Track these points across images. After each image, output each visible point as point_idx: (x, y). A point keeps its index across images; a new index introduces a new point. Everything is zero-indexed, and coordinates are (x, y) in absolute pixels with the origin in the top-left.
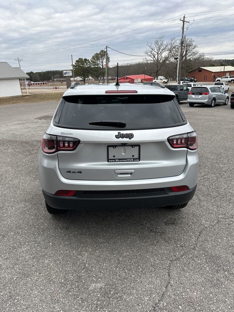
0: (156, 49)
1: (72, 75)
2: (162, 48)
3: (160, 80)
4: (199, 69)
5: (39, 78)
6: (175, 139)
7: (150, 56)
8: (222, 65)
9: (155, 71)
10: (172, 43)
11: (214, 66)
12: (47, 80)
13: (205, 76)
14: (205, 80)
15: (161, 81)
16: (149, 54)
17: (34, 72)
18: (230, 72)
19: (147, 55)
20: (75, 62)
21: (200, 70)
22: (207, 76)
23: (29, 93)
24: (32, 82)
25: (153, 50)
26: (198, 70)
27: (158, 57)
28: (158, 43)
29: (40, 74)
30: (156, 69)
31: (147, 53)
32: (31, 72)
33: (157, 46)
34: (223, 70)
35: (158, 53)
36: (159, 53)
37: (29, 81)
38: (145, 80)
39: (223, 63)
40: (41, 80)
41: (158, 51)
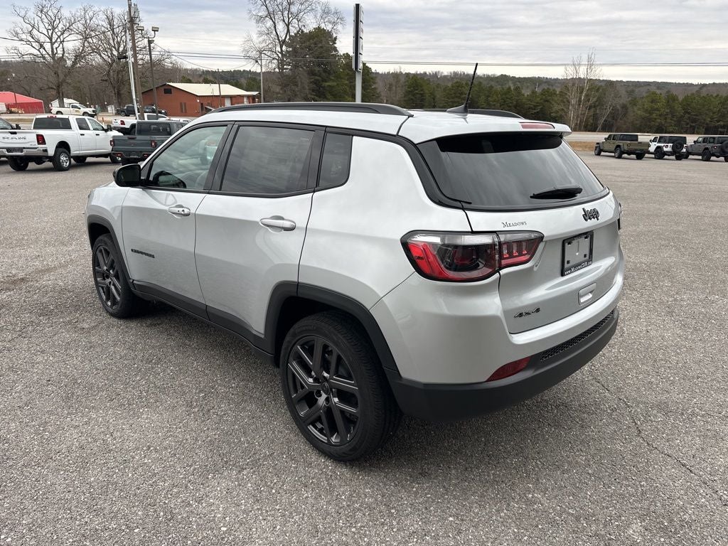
0: (41, 25)
2: (61, 26)
3: (71, 109)
4: (166, 87)
7: (28, 42)
8: (206, 81)
9: (50, 85)
10: (88, 17)
11: (189, 81)
13: (181, 104)
14: (182, 111)
15: (76, 111)
16: (24, 37)
18: (231, 97)
19: (15, 38)
21: (169, 90)
22: (185, 104)
25: (33, 27)
26: (163, 88)
27: (52, 49)
28: (45, 10)
30: (53, 79)
31: (17, 34)
33: (46, 20)
34: (217, 93)
35: (51, 39)
36: (55, 37)
38: (16, 105)
39: (210, 78)
41: (50, 32)
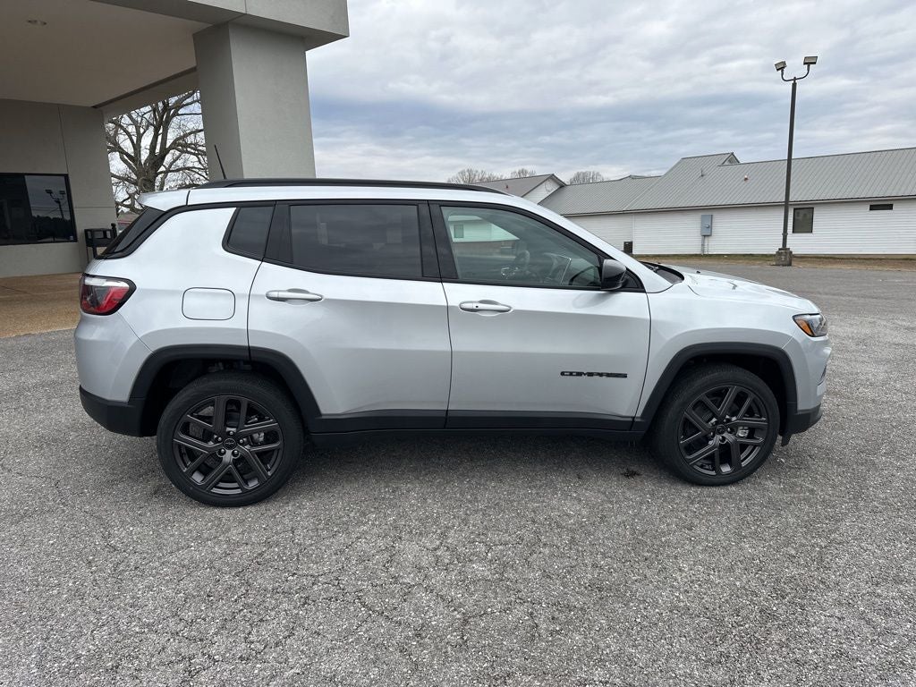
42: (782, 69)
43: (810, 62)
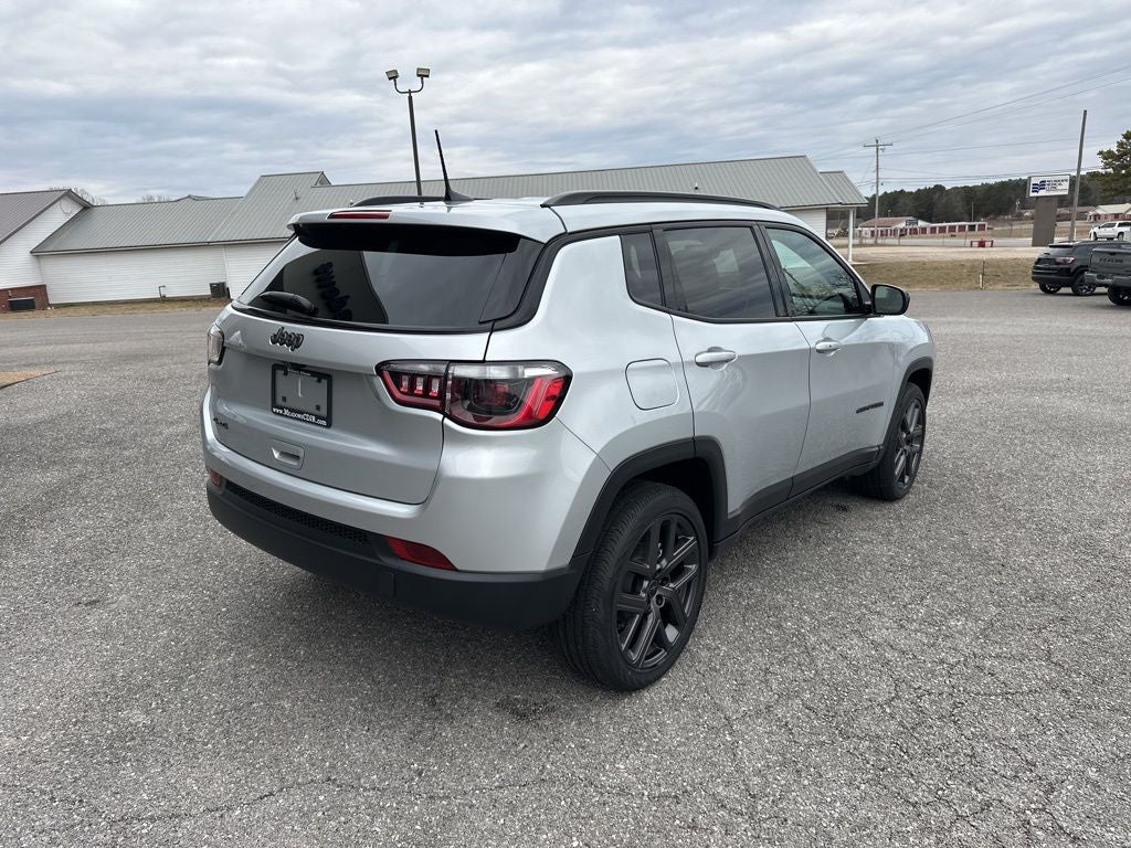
1: (1066, 193)
5: (960, 208)
6: (406, 374)
12: (992, 216)
17: (948, 188)
20: (1121, 138)
23: (854, 260)
24: (921, 223)
29: (968, 193)
32: (936, 186)
37: (911, 218)
40: (966, 216)
42: (395, 78)
43: (423, 74)
